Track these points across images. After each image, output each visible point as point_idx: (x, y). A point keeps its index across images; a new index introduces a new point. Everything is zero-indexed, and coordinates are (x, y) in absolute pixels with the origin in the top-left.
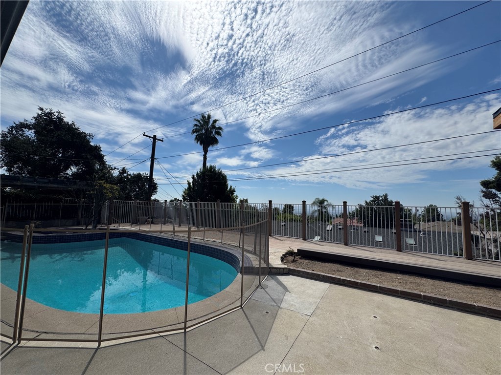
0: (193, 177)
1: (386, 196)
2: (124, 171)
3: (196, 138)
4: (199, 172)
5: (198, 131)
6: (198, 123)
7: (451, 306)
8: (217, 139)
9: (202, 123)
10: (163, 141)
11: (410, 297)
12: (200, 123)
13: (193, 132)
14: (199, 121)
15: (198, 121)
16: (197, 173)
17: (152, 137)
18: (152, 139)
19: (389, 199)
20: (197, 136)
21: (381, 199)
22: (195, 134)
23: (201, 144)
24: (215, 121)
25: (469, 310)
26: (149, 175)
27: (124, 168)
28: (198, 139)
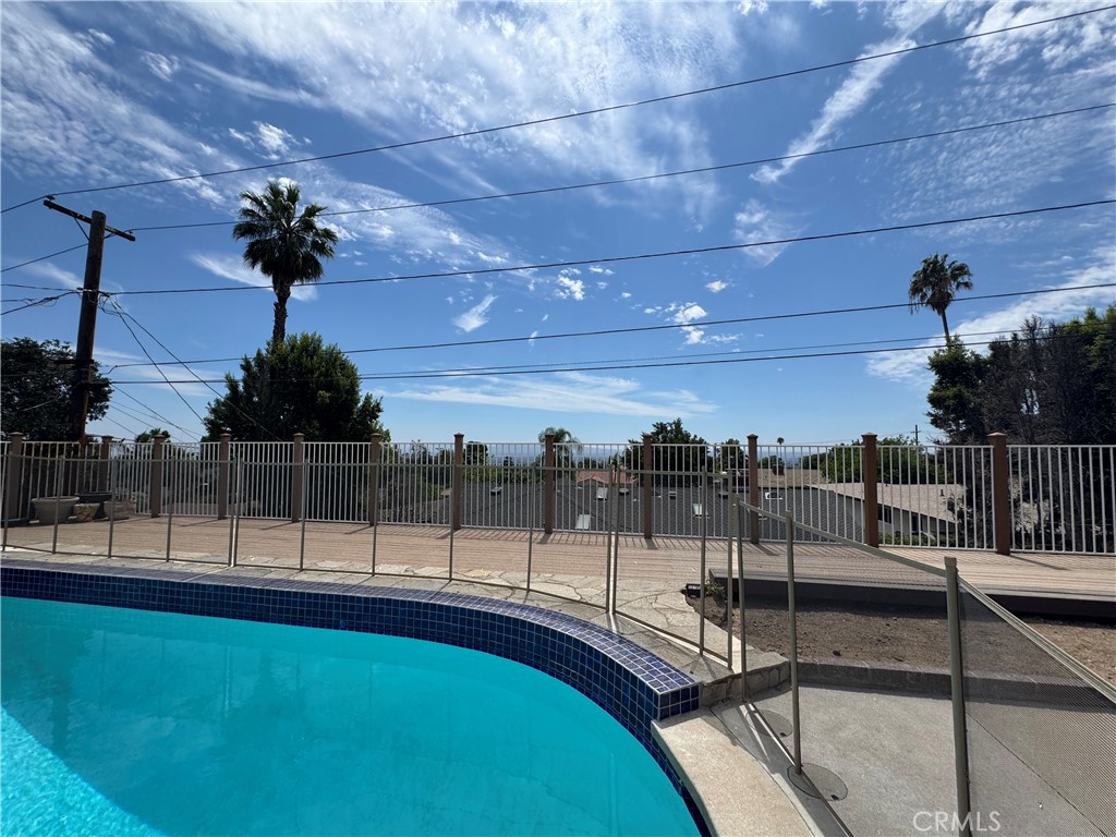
1: (678, 424)
4: (264, 352)
5: (258, 232)
6: (256, 209)
8: (317, 264)
9: (269, 208)
10: (132, 239)
12: (264, 208)
13: (241, 232)
14: (259, 203)
15: (256, 200)
16: (259, 354)
17: (87, 220)
18: (87, 227)
19: (683, 430)
21: (669, 428)
22: (246, 240)
23: (265, 271)
24: (312, 211)
26: (74, 349)
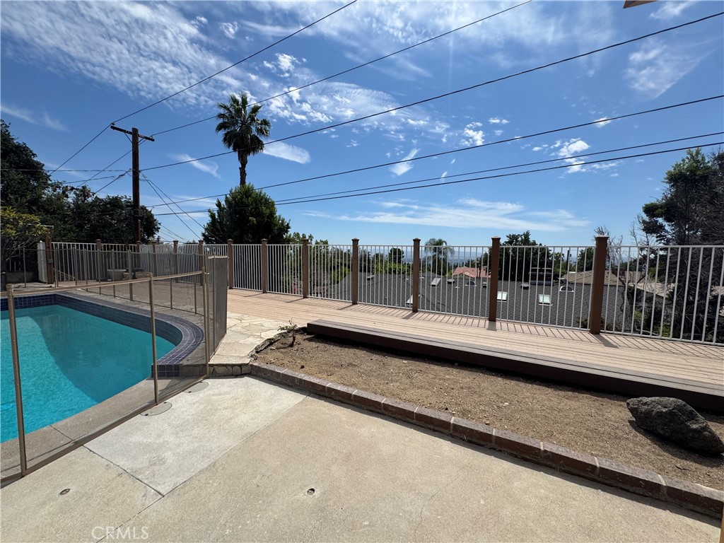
0: (219, 205)
1: (527, 235)
2: (84, 192)
3: (225, 140)
5: (228, 127)
6: (226, 113)
7: (499, 448)
8: (261, 142)
9: (233, 111)
10: (153, 140)
11: (432, 427)
12: (230, 112)
13: (220, 127)
14: (228, 109)
15: (225, 107)
17: (130, 133)
18: (130, 136)
19: (531, 239)
20: (226, 135)
21: (520, 239)
22: (223, 132)
23: (235, 150)
24: (255, 109)
25: (528, 457)
27: (84, 187)
28: (228, 139)
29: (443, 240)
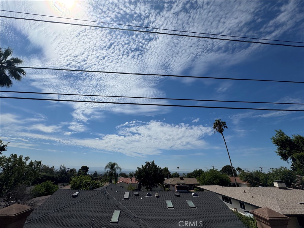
1: (153, 163)
21: (150, 164)
29: (116, 163)
